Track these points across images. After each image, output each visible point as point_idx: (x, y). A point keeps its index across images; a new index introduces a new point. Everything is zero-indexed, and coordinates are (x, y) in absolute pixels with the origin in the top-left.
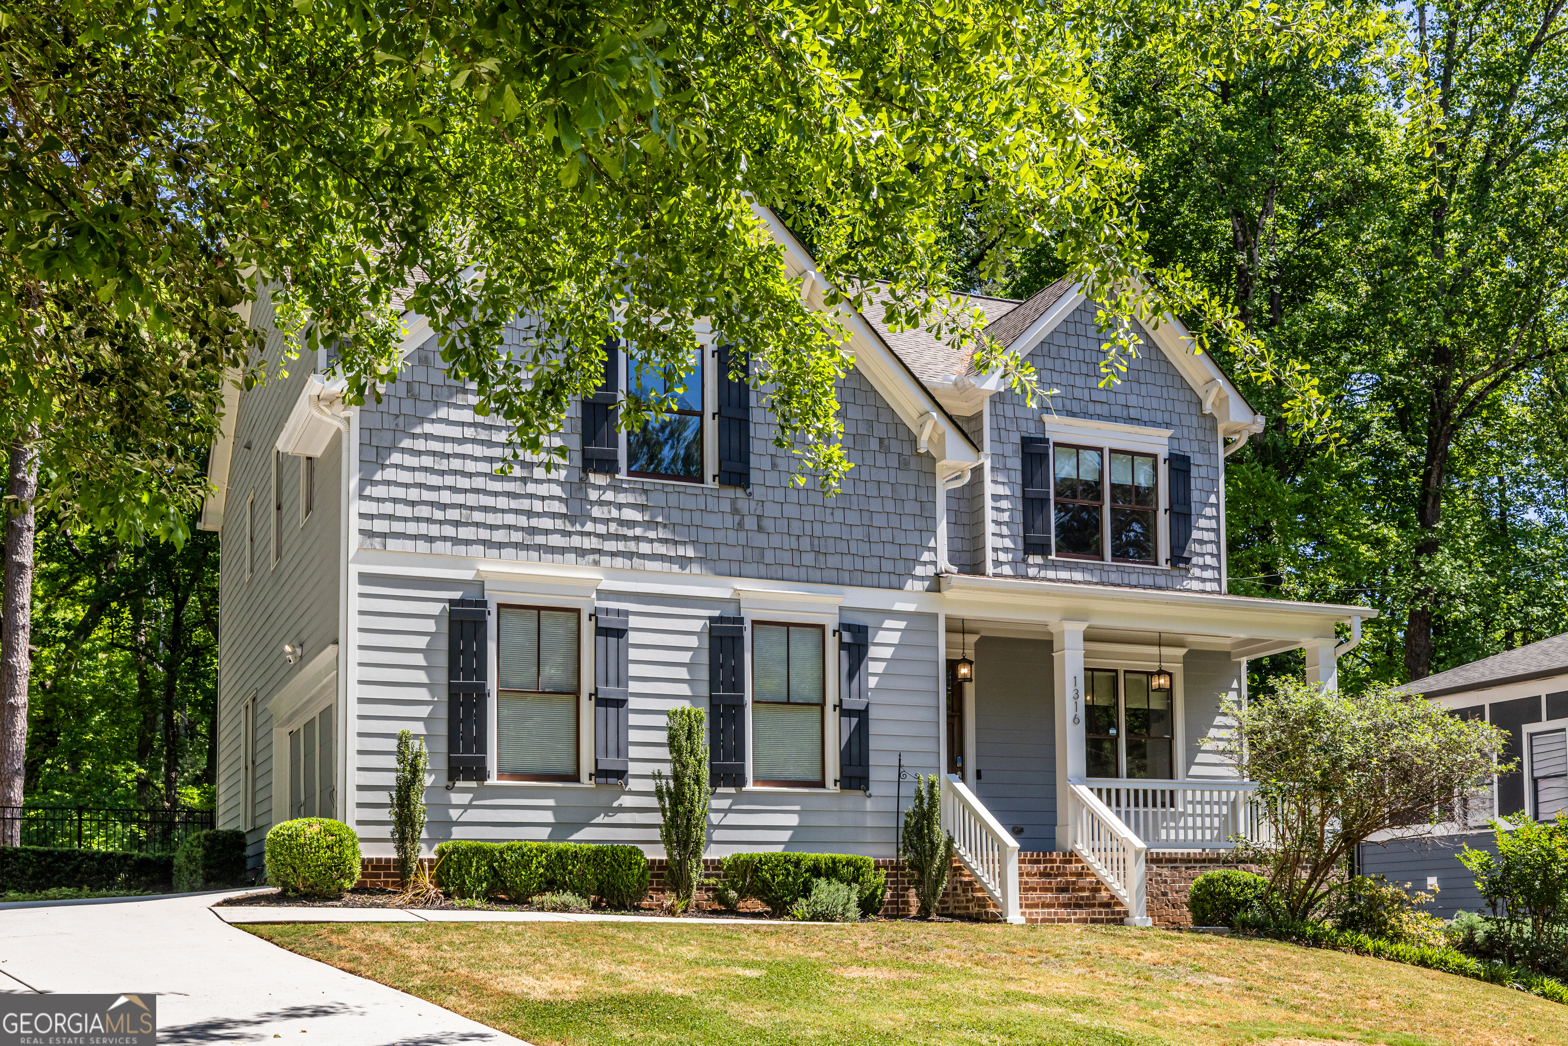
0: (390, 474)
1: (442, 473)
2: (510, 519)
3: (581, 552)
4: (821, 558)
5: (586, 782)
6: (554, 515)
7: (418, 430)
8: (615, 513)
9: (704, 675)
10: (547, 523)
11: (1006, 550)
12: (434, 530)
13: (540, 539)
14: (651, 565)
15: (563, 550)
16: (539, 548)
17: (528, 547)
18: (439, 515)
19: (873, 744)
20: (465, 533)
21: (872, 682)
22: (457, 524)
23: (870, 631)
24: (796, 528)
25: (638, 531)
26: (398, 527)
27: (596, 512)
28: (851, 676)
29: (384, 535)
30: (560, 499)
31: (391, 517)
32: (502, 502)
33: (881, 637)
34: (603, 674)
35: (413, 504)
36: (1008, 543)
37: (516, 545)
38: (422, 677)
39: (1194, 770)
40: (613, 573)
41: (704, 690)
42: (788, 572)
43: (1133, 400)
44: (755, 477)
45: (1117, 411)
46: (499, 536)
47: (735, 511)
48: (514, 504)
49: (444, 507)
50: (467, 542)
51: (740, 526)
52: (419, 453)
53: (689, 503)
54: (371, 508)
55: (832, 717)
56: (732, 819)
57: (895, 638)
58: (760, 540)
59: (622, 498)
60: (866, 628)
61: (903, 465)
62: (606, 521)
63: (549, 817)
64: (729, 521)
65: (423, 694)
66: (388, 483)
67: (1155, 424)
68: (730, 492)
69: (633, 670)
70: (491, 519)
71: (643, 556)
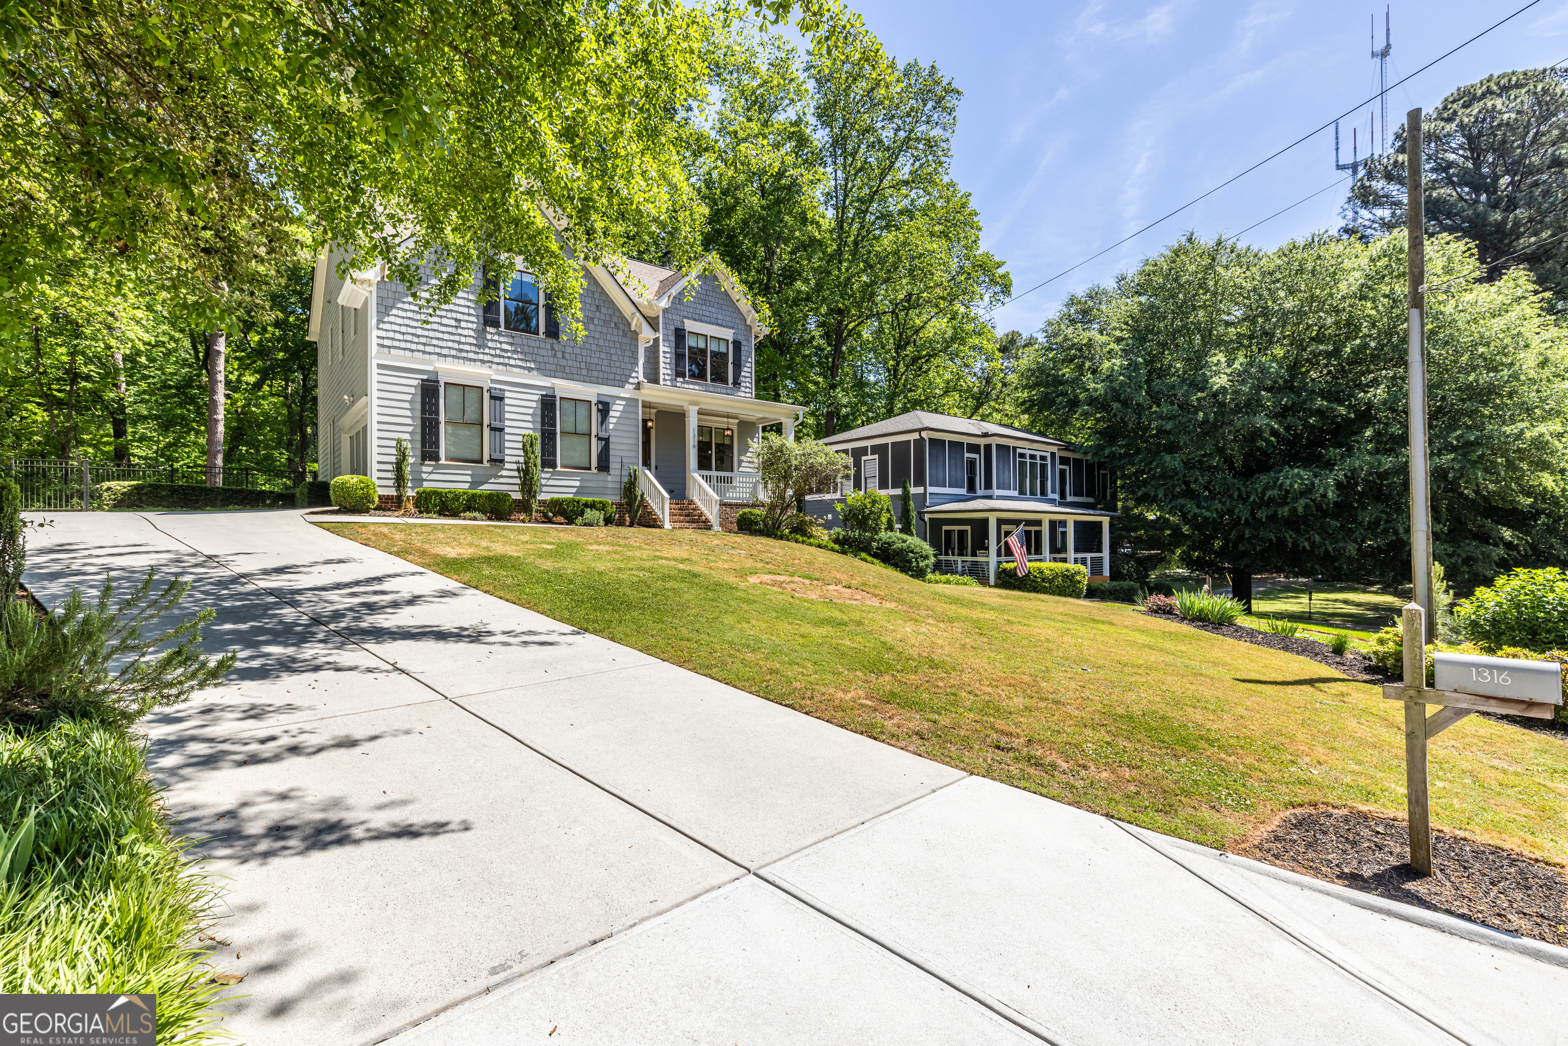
0: (392, 319)
2: (450, 344)
3: (483, 362)
4: (590, 372)
5: (486, 464)
6: (471, 344)
8: (499, 346)
9: (539, 419)
10: (467, 348)
11: (668, 375)
12: (414, 347)
13: (464, 355)
14: (515, 370)
15: (475, 360)
16: (464, 358)
17: (459, 358)
18: (416, 340)
19: (611, 452)
20: (428, 349)
21: (611, 426)
22: (425, 344)
23: (610, 405)
24: (579, 358)
25: (509, 354)
26: (396, 344)
27: (490, 344)
28: (602, 423)
29: (390, 347)
30: (473, 337)
31: (393, 339)
32: (446, 336)
33: (615, 407)
34: (493, 417)
35: (403, 334)
36: (669, 372)
37: (453, 356)
38: (408, 413)
39: (741, 469)
40: (497, 372)
41: (539, 426)
42: (576, 377)
43: (719, 316)
44: (561, 335)
45: (713, 320)
46: (445, 352)
47: (552, 349)
48: (452, 338)
49: (419, 336)
50: (430, 353)
51: (555, 356)
52: (406, 311)
53: (532, 343)
54: (383, 334)
55: (594, 440)
56: (551, 482)
57: (621, 408)
58: (564, 362)
59: (502, 339)
60: (608, 403)
61: (625, 335)
62: (495, 349)
63: (469, 479)
64: (550, 353)
65: (409, 421)
66: (391, 323)
67: (728, 327)
68: (550, 340)
69: (507, 416)
70: (441, 343)
71: (511, 366)
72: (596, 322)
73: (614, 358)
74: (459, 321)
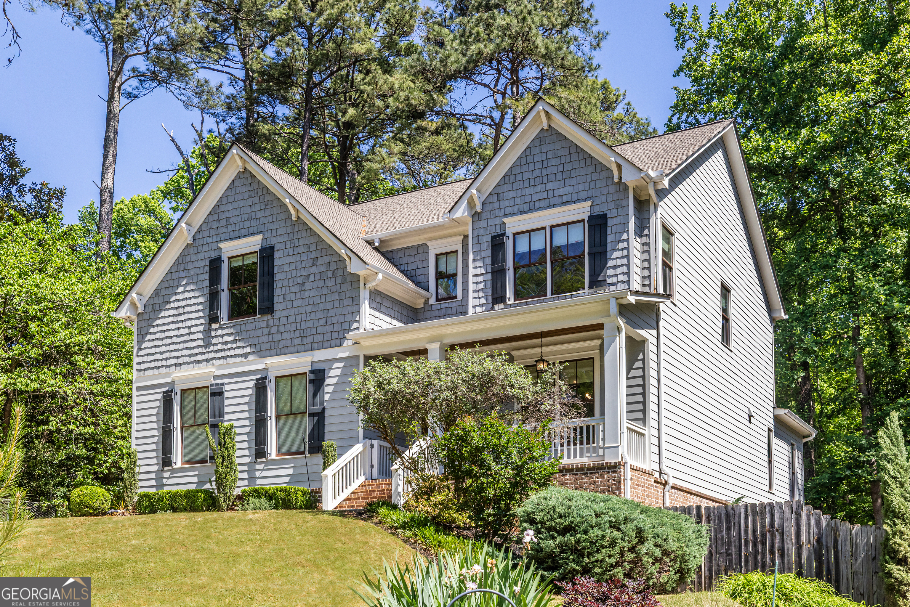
0: (146, 344)
1: (162, 339)
2: (184, 352)
3: (208, 360)
4: (304, 339)
5: (209, 462)
6: (199, 346)
7: (155, 324)
8: (221, 340)
9: (255, 406)
10: (196, 351)
11: (481, 305)
12: (160, 364)
13: (194, 359)
14: (234, 360)
15: (202, 361)
16: (194, 362)
17: (190, 363)
18: (161, 357)
19: (327, 428)
20: (169, 362)
21: (327, 397)
22: (167, 359)
23: (326, 372)
24: (293, 328)
25: (229, 346)
26: (149, 365)
27: (214, 341)
28: (315, 395)
29: (144, 370)
30: (201, 339)
31: (146, 362)
32: (182, 346)
33: (332, 373)
34: (213, 414)
35: (153, 354)
36: (483, 301)
38: (155, 425)
40: (219, 367)
41: (254, 414)
42: (291, 349)
43: (565, 189)
44: (276, 307)
46: (180, 360)
47: (268, 326)
48: (186, 345)
49: (163, 353)
50: (170, 366)
51: (270, 333)
52: (155, 333)
53: (249, 327)
54: (141, 360)
56: (265, 474)
57: (338, 372)
58: (278, 337)
59: (224, 332)
60: (324, 370)
62: (218, 344)
63: (195, 479)
64: (265, 331)
65: (155, 433)
66: (146, 348)
67: (581, 201)
68: (265, 317)
69: (227, 410)
70: (178, 354)
71: (231, 357)
72: (312, 278)
73: (332, 313)
74: (190, 327)
